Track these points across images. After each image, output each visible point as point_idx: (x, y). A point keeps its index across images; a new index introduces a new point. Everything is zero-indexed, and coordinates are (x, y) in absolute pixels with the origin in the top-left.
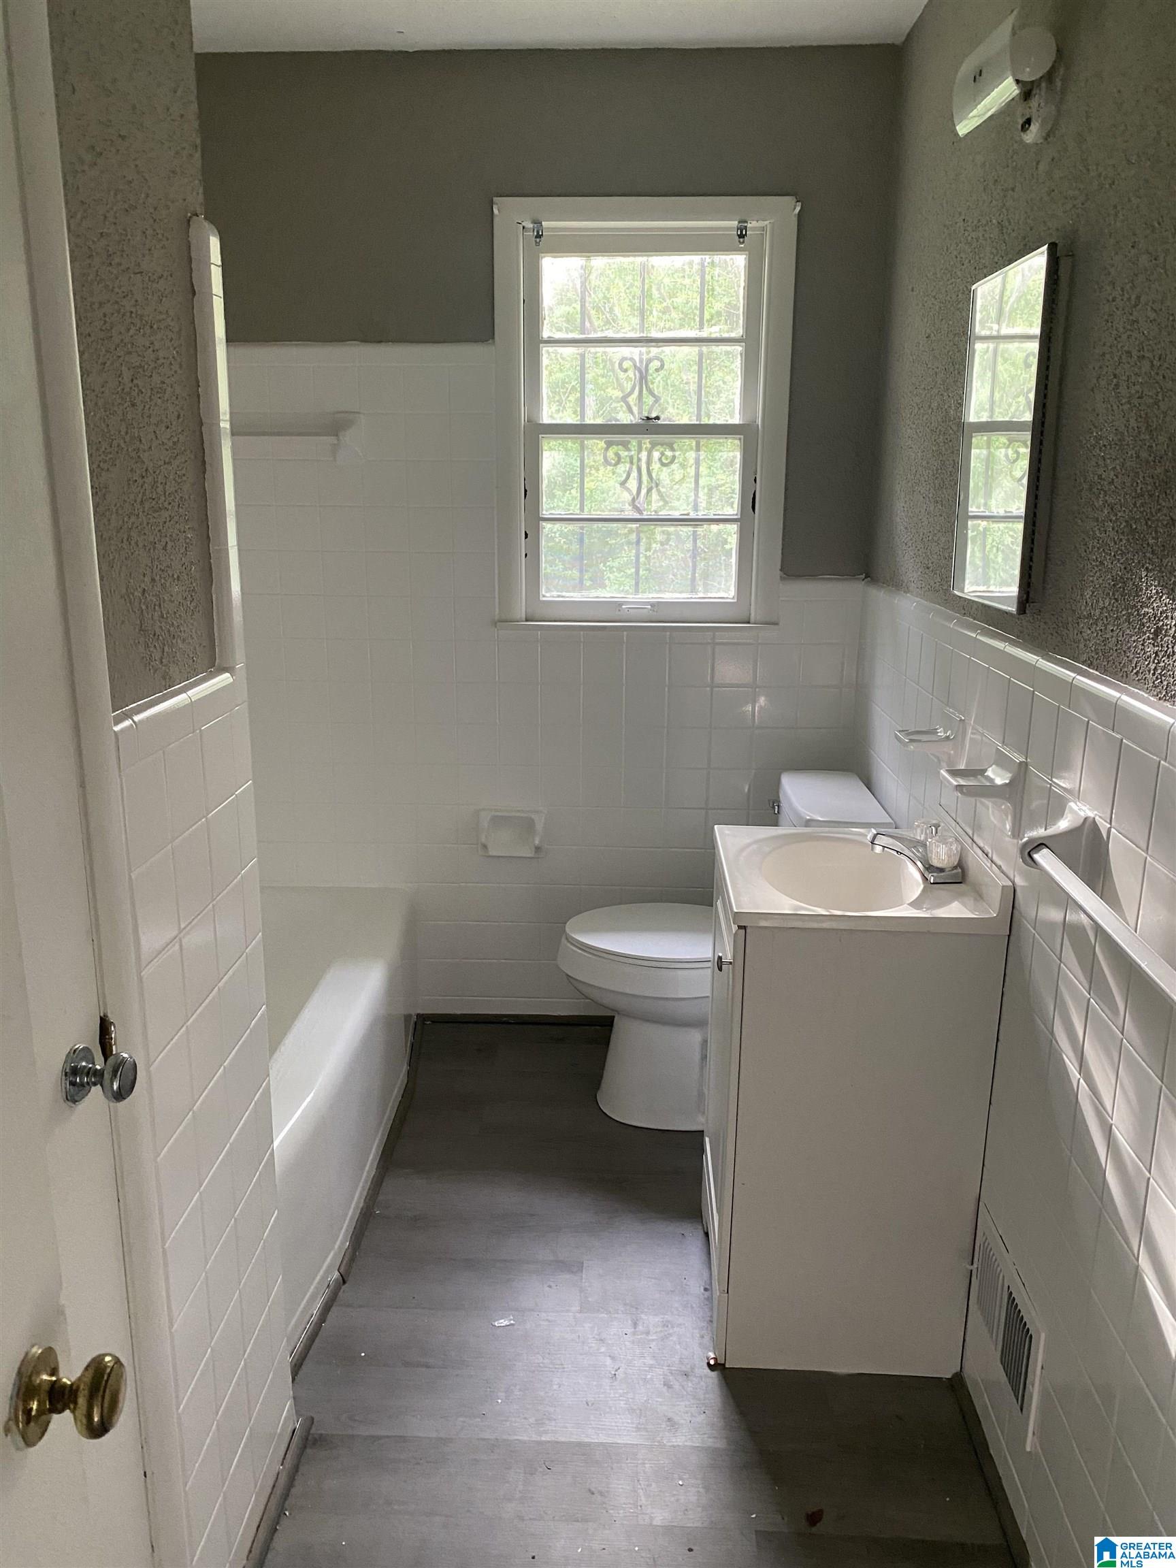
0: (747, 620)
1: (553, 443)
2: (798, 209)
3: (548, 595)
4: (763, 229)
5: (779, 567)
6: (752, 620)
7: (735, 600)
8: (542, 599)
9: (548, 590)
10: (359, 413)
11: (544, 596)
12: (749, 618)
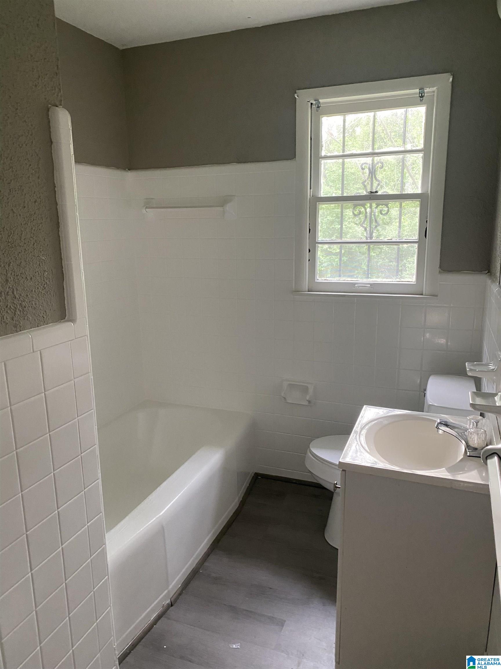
0: (421, 293)
1: (324, 206)
2: (451, 79)
3: (320, 279)
4: (434, 92)
5: (438, 266)
6: (424, 293)
7: (415, 283)
8: (316, 281)
9: (320, 277)
10: (235, 196)
11: (318, 280)
12: (423, 293)
